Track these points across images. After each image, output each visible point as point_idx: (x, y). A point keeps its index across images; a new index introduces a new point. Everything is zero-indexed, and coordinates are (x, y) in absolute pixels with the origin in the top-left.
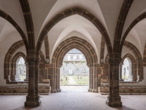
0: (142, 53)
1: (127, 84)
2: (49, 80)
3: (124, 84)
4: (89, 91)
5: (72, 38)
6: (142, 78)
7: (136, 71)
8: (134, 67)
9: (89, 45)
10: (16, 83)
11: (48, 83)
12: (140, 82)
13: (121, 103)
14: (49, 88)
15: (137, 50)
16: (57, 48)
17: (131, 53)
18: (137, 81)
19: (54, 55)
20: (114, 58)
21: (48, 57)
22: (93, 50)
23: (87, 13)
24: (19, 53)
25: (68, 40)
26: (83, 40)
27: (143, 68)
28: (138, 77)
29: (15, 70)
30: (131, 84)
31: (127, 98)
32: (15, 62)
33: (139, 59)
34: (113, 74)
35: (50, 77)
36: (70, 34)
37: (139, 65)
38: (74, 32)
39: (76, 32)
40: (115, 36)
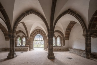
0: (64, 34)
1: (59, 47)
2: (28, 46)
3: (58, 47)
4: (44, 50)
5: (37, 29)
6: (64, 45)
7: (62, 42)
8: (61, 40)
9: (44, 32)
10: (17, 47)
11: (28, 47)
12: (64, 46)
13: (54, 57)
14: (28, 49)
15: (62, 33)
16: (32, 33)
17: (60, 35)
18: (63, 46)
19: (30, 36)
20: (50, 34)
21: (28, 37)
22: (45, 34)
23: (36, 12)
24: (18, 36)
25: (35, 30)
26: (41, 30)
27: (65, 41)
28: (63, 44)
29: (17, 42)
30: (60, 47)
31: (58, 53)
32: (17, 39)
33: (63, 37)
34: (50, 42)
35: (29, 45)
36: (36, 28)
37: (63, 40)
38: (38, 27)
39: (39, 27)
40: (50, 22)
